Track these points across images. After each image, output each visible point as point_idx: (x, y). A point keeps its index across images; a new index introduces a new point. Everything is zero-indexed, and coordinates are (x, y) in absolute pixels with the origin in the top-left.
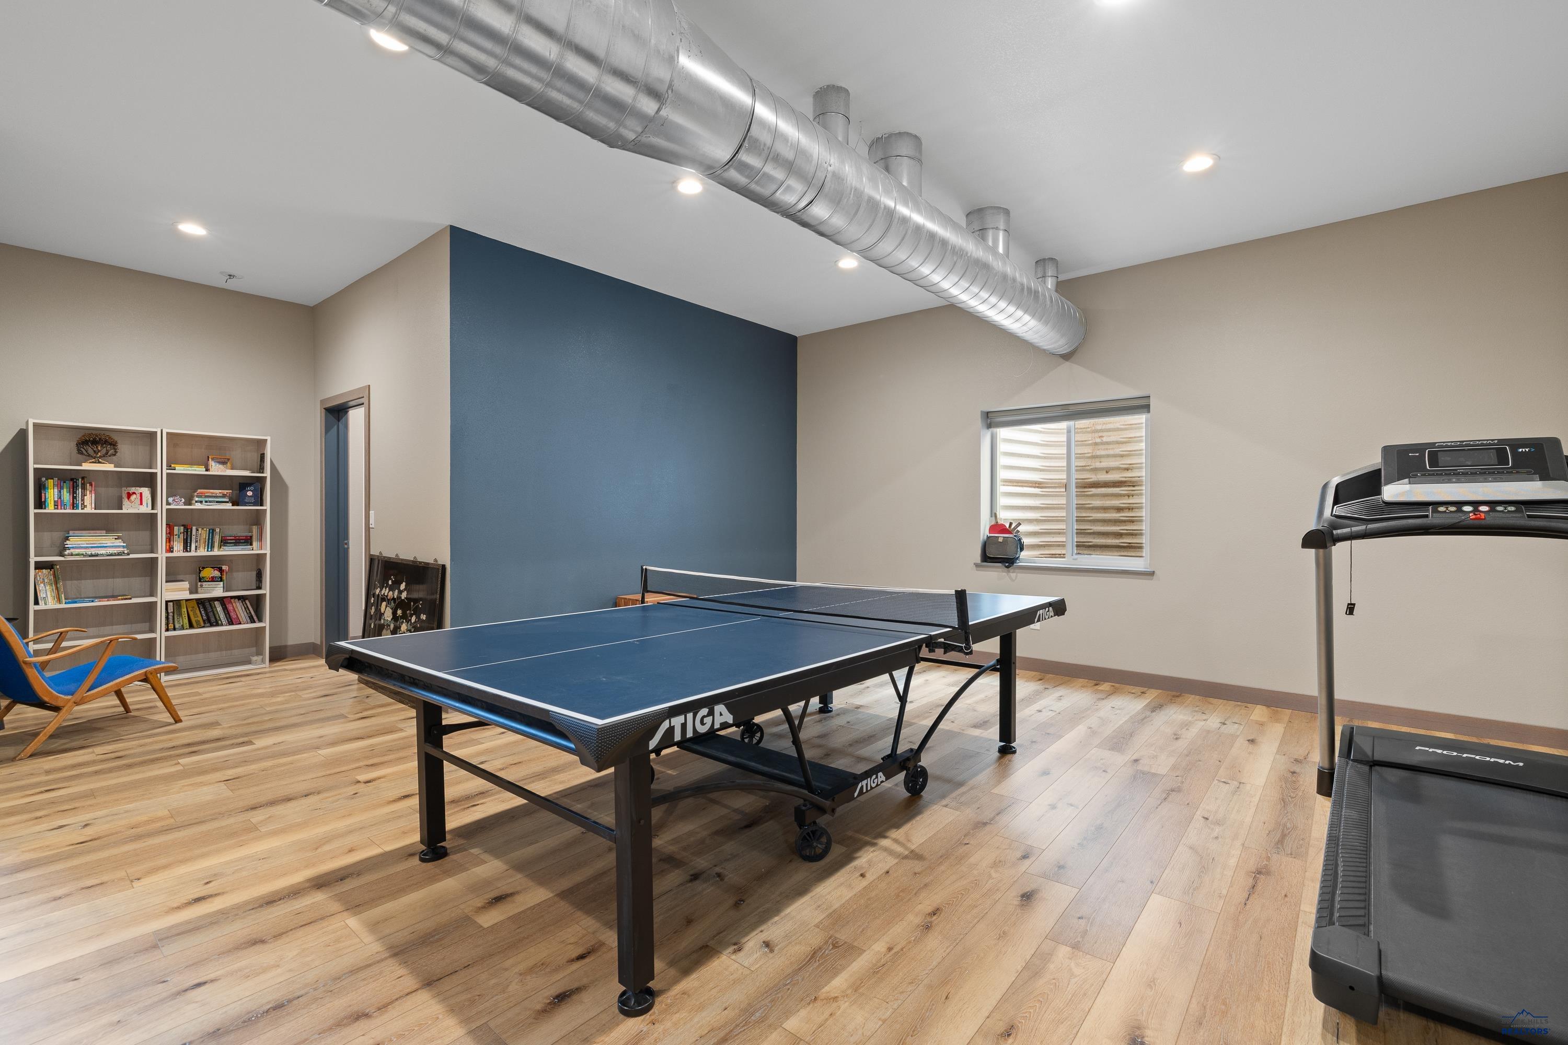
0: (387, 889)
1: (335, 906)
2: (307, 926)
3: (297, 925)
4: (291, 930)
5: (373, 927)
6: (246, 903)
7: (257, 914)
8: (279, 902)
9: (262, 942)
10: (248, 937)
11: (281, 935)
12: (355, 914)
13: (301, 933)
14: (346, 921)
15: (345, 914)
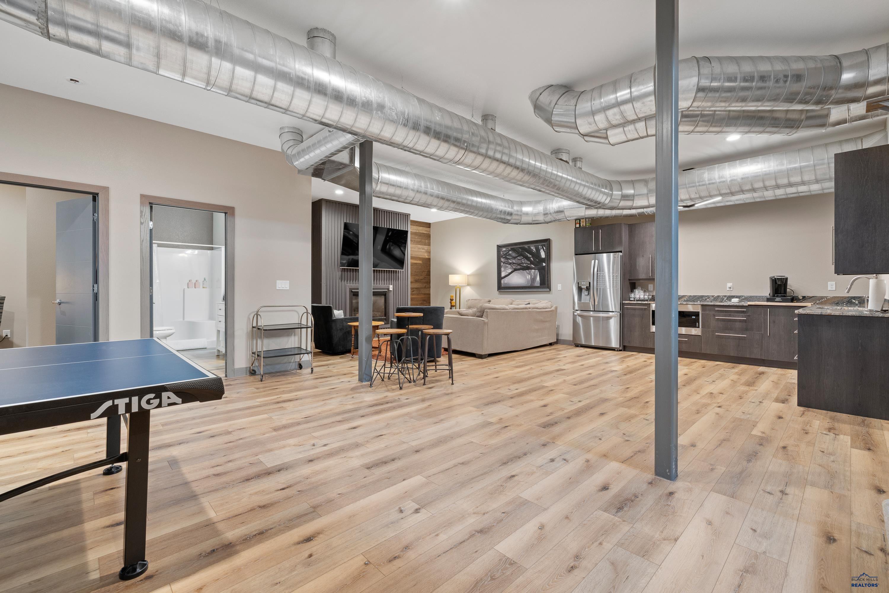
0: (185, 538)
1: (221, 526)
2: (238, 514)
3: (243, 515)
4: (246, 513)
5: (202, 511)
6: (276, 534)
7: (267, 524)
8: (256, 533)
9: (260, 507)
10: (268, 510)
11: (251, 510)
12: (210, 519)
13: (241, 511)
14: (216, 515)
15: (215, 520)
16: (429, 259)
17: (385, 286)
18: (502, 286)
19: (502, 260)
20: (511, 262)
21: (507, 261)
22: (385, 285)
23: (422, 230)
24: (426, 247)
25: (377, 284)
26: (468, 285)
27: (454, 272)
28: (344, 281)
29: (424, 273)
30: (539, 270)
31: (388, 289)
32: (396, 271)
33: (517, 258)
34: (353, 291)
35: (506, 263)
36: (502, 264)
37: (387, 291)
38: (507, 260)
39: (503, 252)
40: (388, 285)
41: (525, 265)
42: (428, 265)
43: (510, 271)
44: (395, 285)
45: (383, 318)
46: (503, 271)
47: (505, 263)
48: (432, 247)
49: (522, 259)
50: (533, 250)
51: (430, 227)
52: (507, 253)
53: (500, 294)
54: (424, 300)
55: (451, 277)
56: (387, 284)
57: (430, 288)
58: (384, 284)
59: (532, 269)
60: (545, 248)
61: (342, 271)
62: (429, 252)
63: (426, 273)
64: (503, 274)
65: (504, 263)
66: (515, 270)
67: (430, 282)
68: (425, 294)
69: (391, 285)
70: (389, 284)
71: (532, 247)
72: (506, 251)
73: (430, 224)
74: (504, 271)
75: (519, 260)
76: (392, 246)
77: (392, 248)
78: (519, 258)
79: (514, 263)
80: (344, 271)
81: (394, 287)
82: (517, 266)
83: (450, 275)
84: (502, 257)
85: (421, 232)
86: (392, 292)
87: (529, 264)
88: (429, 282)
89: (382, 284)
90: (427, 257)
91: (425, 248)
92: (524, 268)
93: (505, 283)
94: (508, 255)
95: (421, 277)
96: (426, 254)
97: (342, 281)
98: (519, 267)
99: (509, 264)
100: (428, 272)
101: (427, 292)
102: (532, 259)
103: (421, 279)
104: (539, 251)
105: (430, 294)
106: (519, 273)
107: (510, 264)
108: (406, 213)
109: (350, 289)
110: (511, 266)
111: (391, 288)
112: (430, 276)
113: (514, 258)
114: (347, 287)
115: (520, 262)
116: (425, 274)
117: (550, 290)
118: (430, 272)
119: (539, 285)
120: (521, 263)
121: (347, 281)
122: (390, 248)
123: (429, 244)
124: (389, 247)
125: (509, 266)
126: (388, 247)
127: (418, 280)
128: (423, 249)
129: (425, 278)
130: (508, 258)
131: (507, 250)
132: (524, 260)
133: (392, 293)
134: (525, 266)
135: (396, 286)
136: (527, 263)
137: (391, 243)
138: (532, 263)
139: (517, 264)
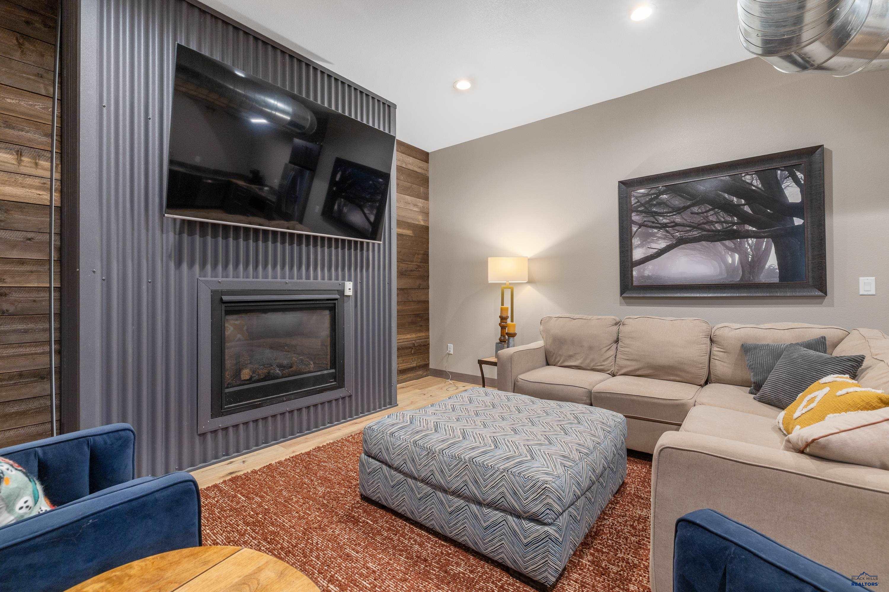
16: (426, 229)
17: (333, 284)
18: (635, 283)
19: (635, 217)
20: (665, 221)
21: (652, 219)
22: (333, 281)
23: (414, 164)
24: (420, 202)
25: (308, 278)
26: (530, 282)
27: (499, 254)
28: (191, 265)
29: (416, 256)
30: (777, 239)
31: (341, 292)
32: (362, 243)
33: (688, 212)
34: (225, 298)
35: (650, 224)
36: (634, 228)
37: (337, 296)
38: (653, 216)
39: (636, 198)
40: (340, 281)
41: (718, 227)
42: (424, 240)
43: (662, 244)
44: (359, 281)
45: (326, 372)
46: (638, 246)
47: (646, 226)
48: (432, 205)
49: (707, 212)
50: (751, 184)
51: (427, 161)
52: (651, 200)
53: (628, 304)
54: (417, 315)
55: (491, 262)
56: (337, 279)
57: (427, 288)
58: (330, 279)
59: (748, 235)
60: (800, 175)
61: (181, 233)
62: (426, 213)
63: (420, 256)
64: (638, 254)
65: (640, 226)
66: (681, 242)
67: (428, 276)
68: (419, 302)
69: (350, 280)
70: (344, 279)
71: (748, 177)
72: (648, 195)
73: (427, 154)
74: (641, 246)
75: (698, 214)
76: (345, 205)
77: (345, 210)
78: (695, 209)
79: (677, 225)
80: (191, 233)
81: (355, 286)
82: (690, 231)
83: (490, 259)
84: (633, 211)
85: (411, 167)
86: (352, 300)
87: (734, 224)
88: (425, 277)
89: (323, 279)
90: (422, 223)
91: (419, 204)
92: (715, 235)
93: (643, 277)
94: (655, 205)
95: (412, 266)
96: (420, 217)
97: (179, 263)
98: (695, 233)
99: (660, 228)
100: (424, 254)
101: (423, 298)
102: (747, 209)
103: (411, 271)
104: (778, 184)
105: (427, 302)
106: (694, 249)
107: (664, 226)
108: (387, 100)
109: (214, 293)
110: (667, 232)
111: (349, 288)
112: (428, 263)
113: (679, 210)
114: (202, 286)
115: (698, 219)
116: (419, 260)
117: (826, 293)
118: (428, 255)
119: (776, 280)
120: (704, 224)
121: (203, 265)
122: (340, 211)
123: (426, 198)
124: (339, 206)
125: (661, 233)
126: (336, 207)
127: (406, 271)
128: (415, 205)
129: (419, 267)
130: (655, 212)
131: (653, 191)
132: (716, 213)
133: (352, 302)
134: (719, 231)
135: (362, 283)
136: (726, 222)
137: (342, 200)
138: (745, 219)
139: (689, 226)
